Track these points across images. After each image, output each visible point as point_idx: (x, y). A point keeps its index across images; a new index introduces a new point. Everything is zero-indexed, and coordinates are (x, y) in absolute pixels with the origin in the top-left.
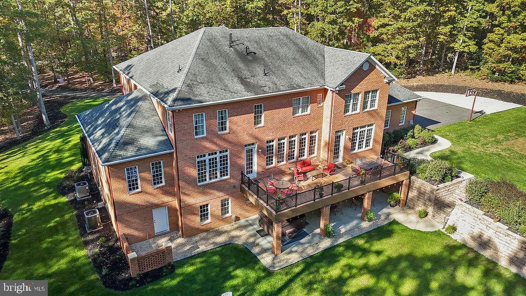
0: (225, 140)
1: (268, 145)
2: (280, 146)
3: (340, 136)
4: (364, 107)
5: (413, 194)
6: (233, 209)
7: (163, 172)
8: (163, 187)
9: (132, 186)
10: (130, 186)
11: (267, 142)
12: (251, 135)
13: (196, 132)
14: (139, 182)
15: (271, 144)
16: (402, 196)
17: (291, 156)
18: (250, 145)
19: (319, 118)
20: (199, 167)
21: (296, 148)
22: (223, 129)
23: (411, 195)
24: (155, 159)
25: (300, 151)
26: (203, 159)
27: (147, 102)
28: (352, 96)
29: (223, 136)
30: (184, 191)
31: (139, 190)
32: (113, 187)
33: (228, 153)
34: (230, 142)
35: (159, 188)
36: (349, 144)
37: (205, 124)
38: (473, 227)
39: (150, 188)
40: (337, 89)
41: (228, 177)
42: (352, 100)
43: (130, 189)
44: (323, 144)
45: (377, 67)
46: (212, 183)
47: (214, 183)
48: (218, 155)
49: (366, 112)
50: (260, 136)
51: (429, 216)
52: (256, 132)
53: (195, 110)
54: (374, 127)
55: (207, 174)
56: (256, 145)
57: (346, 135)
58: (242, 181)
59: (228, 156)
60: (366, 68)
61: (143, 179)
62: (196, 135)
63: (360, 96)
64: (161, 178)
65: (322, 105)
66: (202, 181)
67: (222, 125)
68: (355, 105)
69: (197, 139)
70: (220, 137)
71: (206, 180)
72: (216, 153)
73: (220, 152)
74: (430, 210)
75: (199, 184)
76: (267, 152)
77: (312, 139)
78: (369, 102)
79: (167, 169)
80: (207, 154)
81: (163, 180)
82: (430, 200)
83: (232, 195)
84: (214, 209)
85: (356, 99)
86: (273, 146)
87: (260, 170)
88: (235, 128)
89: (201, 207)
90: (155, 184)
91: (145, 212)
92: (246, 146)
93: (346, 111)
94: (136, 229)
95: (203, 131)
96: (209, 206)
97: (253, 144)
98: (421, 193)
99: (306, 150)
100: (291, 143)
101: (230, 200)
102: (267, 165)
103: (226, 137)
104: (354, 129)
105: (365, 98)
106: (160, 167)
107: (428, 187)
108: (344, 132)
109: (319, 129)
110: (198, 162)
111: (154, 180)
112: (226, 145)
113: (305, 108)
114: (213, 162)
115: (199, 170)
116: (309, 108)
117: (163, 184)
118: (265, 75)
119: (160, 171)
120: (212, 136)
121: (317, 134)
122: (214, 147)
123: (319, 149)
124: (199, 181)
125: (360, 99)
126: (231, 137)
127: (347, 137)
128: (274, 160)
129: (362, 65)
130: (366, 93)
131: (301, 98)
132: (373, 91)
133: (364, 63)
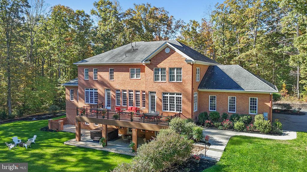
2: (124, 95)
3: (155, 96)
4: (172, 79)
15: (119, 92)
17: (131, 103)
20: (86, 94)
21: (133, 99)
22: (96, 78)
25: (136, 101)
28: (160, 69)
33: (98, 91)
34: (98, 86)
36: (161, 104)
40: (143, 62)
45: (176, 51)
49: (174, 83)
52: (110, 83)
53: (85, 67)
54: (181, 96)
55: (89, 99)
56: (111, 91)
57: (157, 96)
59: (98, 93)
60: (167, 51)
63: (166, 70)
69: (85, 80)
70: (94, 82)
71: (89, 102)
72: (93, 90)
76: (116, 96)
78: (175, 76)
80: (89, 89)
85: (163, 72)
88: (100, 78)
93: (157, 79)
99: (140, 103)
104: (164, 94)
105: (171, 73)
108: (156, 94)
113: (138, 75)
115: (86, 96)
116: (140, 76)
118: (126, 56)
124: (86, 102)
125: (166, 73)
129: (164, 49)
130: (171, 69)
131: (135, 69)
132: (177, 69)
133: (165, 48)
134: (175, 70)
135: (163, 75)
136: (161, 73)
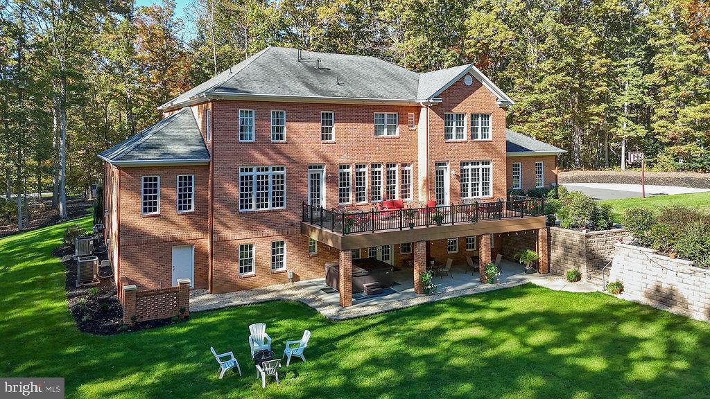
0: (280, 152)
1: (341, 171)
2: (359, 177)
3: (443, 171)
4: (473, 135)
5: (557, 253)
6: (290, 260)
7: (193, 192)
8: (191, 213)
9: (149, 206)
10: (145, 204)
11: (341, 167)
12: (316, 152)
13: (242, 135)
14: (159, 201)
15: (346, 170)
16: (541, 255)
17: (375, 194)
18: (315, 167)
19: (414, 145)
20: (242, 184)
21: (382, 183)
22: (280, 137)
23: (554, 256)
24: (184, 170)
25: (388, 189)
26: (248, 174)
27: (187, 115)
28: (454, 116)
29: (278, 146)
30: (218, 216)
31: (158, 212)
32: (122, 201)
33: (284, 172)
34: (287, 158)
35: (186, 214)
36: (458, 185)
37: (254, 125)
38: (645, 276)
39: (173, 214)
40: (431, 101)
41: (284, 207)
42: (454, 123)
43: (145, 210)
44: (421, 183)
45: (483, 83)
46: (259, 212)
47: (263, 212)
48: (270, 173)
49: (477, 142)
50: (329, 155)
51: (584, 279)
52: (324, 148)
53: (242, 104)
54: (491, 166)
55: (254, 198)
56: (325, 169)
57: (451, 170)
58: (303, 218)
59: (285, 176)
60: (468, 81)
61: (164, 198)
62: (242, 139)
63: (465, 118)
64: (190, 201)
65: (415, 128)
66: (247, 207)
67: (278, 131)
68: (459, 130)
69: (241, 143)
70: (273, 147)
71: (251, 207)
72: (267, 169)
73: (274, 169)
74: (584, 270)
75: (240, 211)
76: (339, 181)
77: (404, 175)
78: (480, 130)
79: (200, 189)
80: (255, 169)
81: (193, 205)
82: (580, 255)
83: (288, 236)
84: (261, 254)
85: (460, 122)
86: (348, 173)
87: (331, 207)
88: (294, 137)
89: (242, 247)
90: (180, 208)
91: (162, 249)
92: (310, 167)
93: (448, 136)
94: (146, 274)
95: (251, 135)
96: (254, 248)
97: (320, 167)
98: (567, 248)
99: (397, 190)
100: (375, 176)
101: (285, 245)
102: (341, 201)
103: (283, 148)
104: (463, 164)
105: (473, 123)
106: (190, 184)
107: (576, 236)
108: (448, 166)
109: (414, 161)
110: (242, 177)
111: (180, 202)
112: (281, 160)
113: (392, 129)
114: (262, 182)
115: (242, 190)
116: (398, 129)
117: (193, 210)
118: (339, 84)
119: (190, 190)
120: (262, 144)
121: (411, 168)
122: (264, 160)
123: (416, 190)
124: (242, 207)
125: (465, 123)
126: (288, 150)
127: (453, 172)
128: (351, 196)
129: (463, 78)
130: (474, 117)
131: (386, 114)
132: (482, 115)
133: (465, 76)
134: (480, 118)
135: (459, 128)
136: (457, 125)
